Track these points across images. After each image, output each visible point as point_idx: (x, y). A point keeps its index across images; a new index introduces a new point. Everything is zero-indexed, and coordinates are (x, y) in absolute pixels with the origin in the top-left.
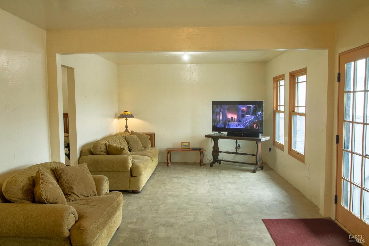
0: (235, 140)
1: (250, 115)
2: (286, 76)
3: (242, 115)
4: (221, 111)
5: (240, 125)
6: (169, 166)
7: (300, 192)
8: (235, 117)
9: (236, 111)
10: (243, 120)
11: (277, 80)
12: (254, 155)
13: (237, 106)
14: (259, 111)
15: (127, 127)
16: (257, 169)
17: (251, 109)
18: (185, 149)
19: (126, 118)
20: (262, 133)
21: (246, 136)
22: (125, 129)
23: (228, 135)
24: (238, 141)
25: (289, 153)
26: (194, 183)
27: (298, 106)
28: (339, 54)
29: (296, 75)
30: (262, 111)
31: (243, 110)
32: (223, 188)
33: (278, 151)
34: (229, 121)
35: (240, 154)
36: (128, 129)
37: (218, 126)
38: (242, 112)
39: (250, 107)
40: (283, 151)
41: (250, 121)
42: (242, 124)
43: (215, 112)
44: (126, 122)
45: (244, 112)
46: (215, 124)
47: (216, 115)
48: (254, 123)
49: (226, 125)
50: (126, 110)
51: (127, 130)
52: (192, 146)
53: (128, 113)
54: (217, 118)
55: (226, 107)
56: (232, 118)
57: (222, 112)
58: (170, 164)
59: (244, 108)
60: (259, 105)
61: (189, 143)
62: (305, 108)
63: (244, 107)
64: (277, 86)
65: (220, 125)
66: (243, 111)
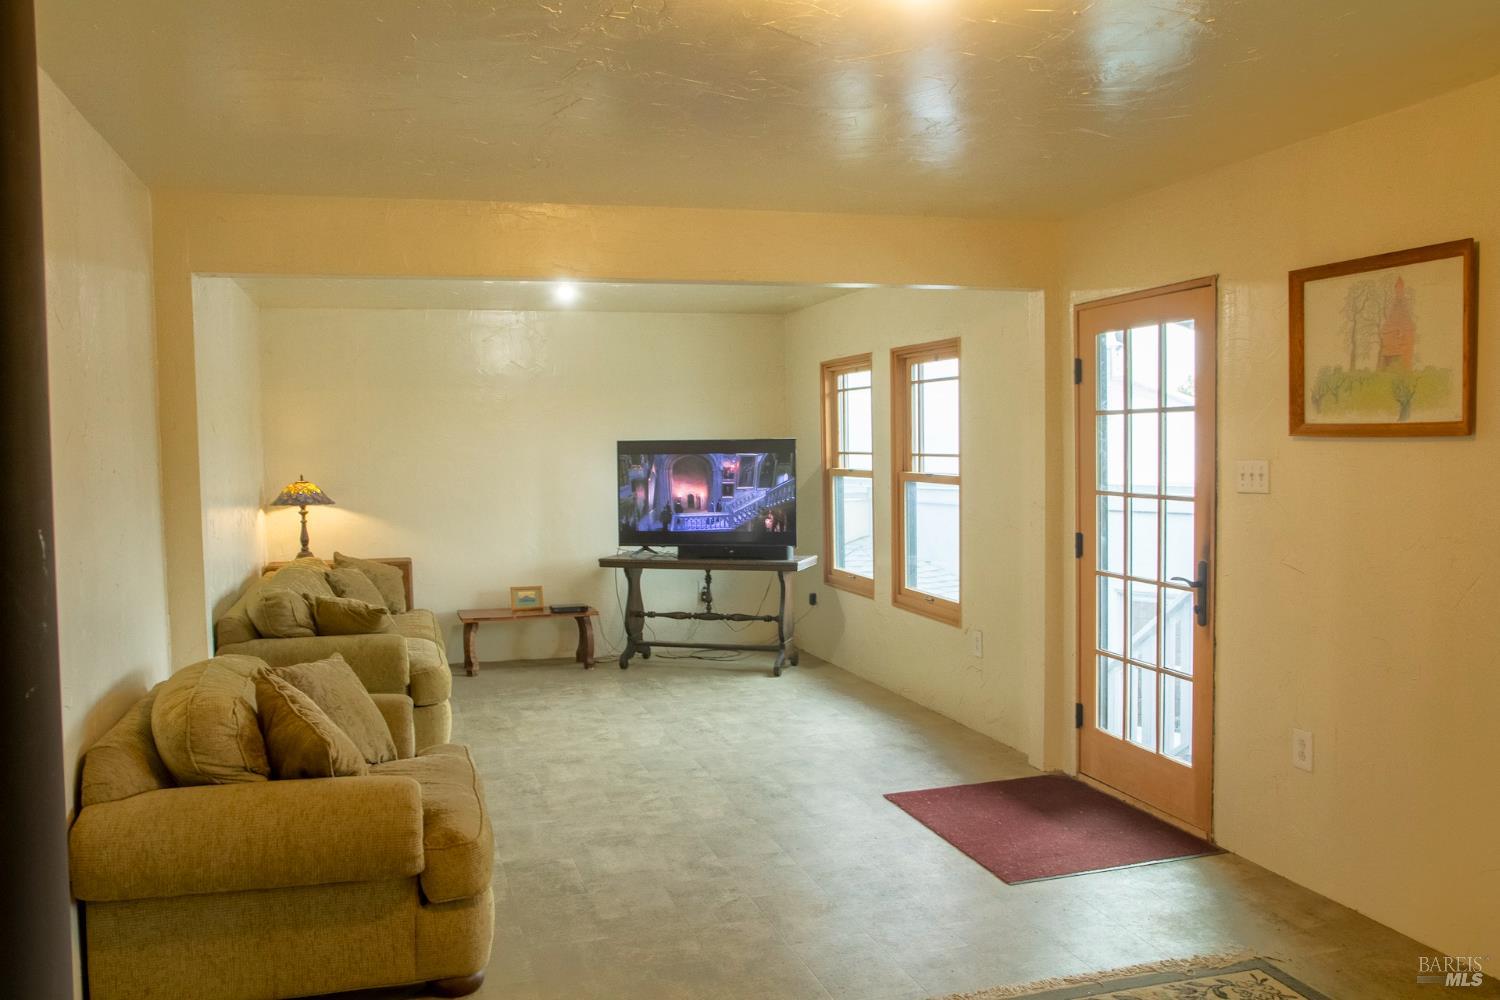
0: (703, 573)
1: (751, 485)
2: (875, 359)
3: (725, 485)
4: (649, 473)
5: (718, 520)
6: (476, 675)
7: (944, 717)
8: (701, 493)
9: (706, 474)
10: (728, 503)
11: (833, 372)
12: (768, 619)
13: (705, 456)
14: (782, 473)
15: (305, 541)
16: (783, 663)
17: (756, 465)
18: (524, 610)
19: (303, 508)
20: (794, 544)
21: (742, 558)
22: (299, 547)
23: (681, 555)
24: (713, 573)
25: (896, 602)
26: (601, 720)
27: (922, 452)
28: (1076, 305)
29: (910, 358)
30: (793, 474)
31: (726, 470)
32: (707, 725)
33: (850, 601)
34: (679, 509)
35: (721, 617)
36: (311, 547)
37: (642, 527)
38: (726, 478)
39: (752, 459)
40: (872, 598)
41: (754, 504)
42: (724, 517)
43: (630, 479)
44: (304, 523)
45: (731, 476)
46: (631, 520)
47: (634, 490)
48: (766, 514)
49: (670, 522)
50: (302, 477)
51: (305, 552)
52: (551, 599)
53: (312, 487)
54: (635, 499)
55: (669, 460)
56: (691, 497)
57: (654, 481)
58: (476, 668)
59: (731, 464)
60: (781, 452)
61: (538, 589)
62: (957, 459)
63: (731, 459)
64: (834, 392)
65: (649, 523)
66: (726, 472)
